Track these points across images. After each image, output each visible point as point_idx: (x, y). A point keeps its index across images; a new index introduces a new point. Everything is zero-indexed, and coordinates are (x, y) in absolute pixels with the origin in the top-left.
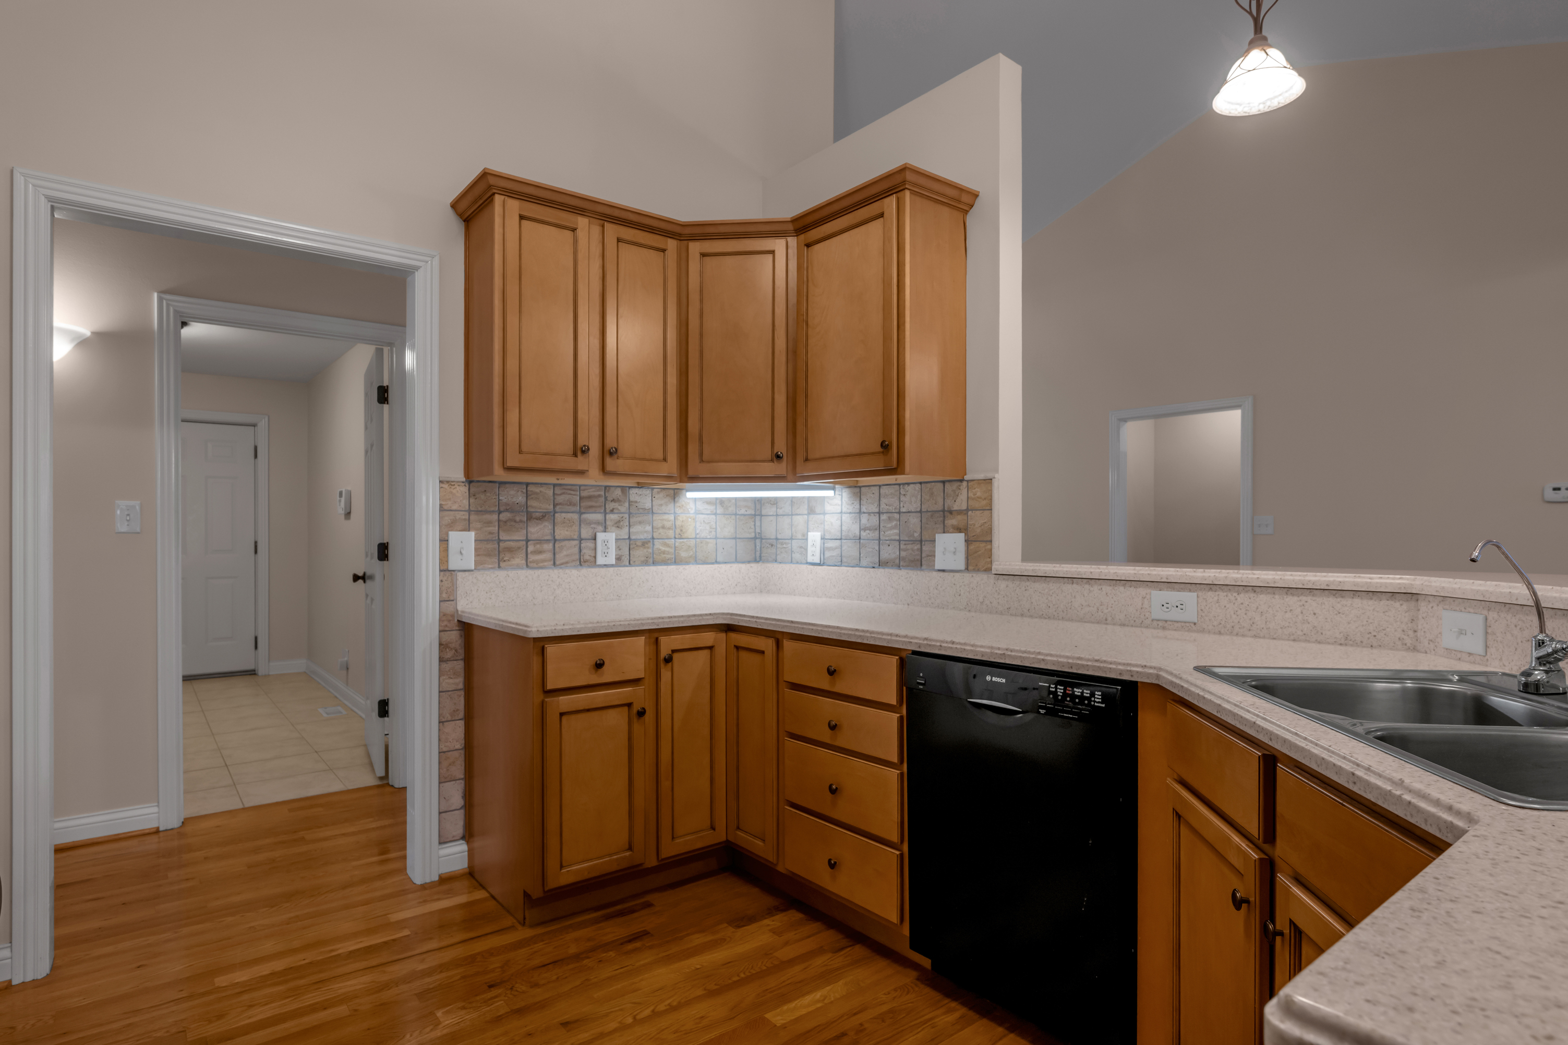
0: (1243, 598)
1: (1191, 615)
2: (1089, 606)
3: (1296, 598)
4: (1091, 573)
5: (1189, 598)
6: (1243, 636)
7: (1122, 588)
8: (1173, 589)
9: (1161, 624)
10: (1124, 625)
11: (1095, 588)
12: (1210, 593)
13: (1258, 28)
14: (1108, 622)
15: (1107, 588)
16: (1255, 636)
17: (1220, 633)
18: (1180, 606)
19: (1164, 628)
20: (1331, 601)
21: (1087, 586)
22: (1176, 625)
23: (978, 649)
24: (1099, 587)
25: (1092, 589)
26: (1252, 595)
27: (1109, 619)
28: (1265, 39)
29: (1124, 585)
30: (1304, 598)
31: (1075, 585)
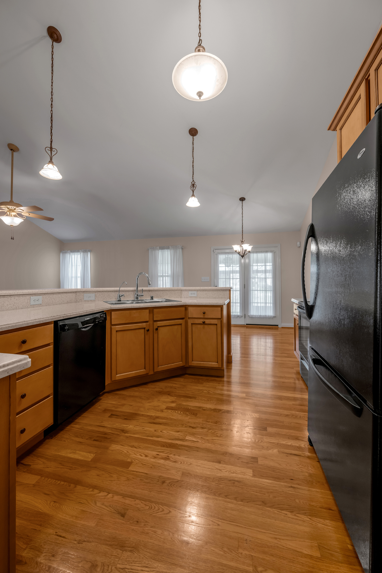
0: (51, 296)
1: (40, 302)
2: (10, 304)
3: (60, 295)
4: (14, 293)
5: (40, 297)
6: (51, 305)
7: (21, 297)
8: (36, 296)
9: (32, 306)
10: (22, 309)
11: (13, 298)
12: (44, 296)
13: (51, 159)
14: (17, 309)
15: (17, 298)
16: (53, 305)
17: (46, 306)
18: (38, 300)
19: (33, 307)
20: (65, 295)
21: (10, 298)
22: (36, 305)
23: (80, 313)
24: (14, 298)
25: (11, 299)
26: (53, 295)
27: (17, 307)
28: (53, 162)
29: (22, 296)
30: (61, 295)
31: (5, 298)
